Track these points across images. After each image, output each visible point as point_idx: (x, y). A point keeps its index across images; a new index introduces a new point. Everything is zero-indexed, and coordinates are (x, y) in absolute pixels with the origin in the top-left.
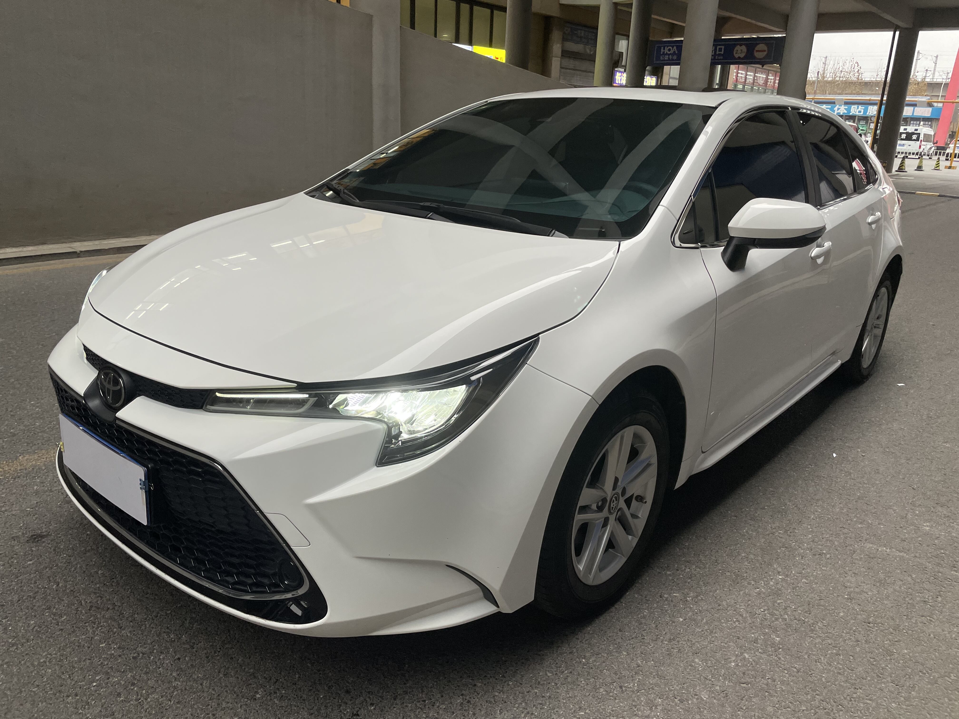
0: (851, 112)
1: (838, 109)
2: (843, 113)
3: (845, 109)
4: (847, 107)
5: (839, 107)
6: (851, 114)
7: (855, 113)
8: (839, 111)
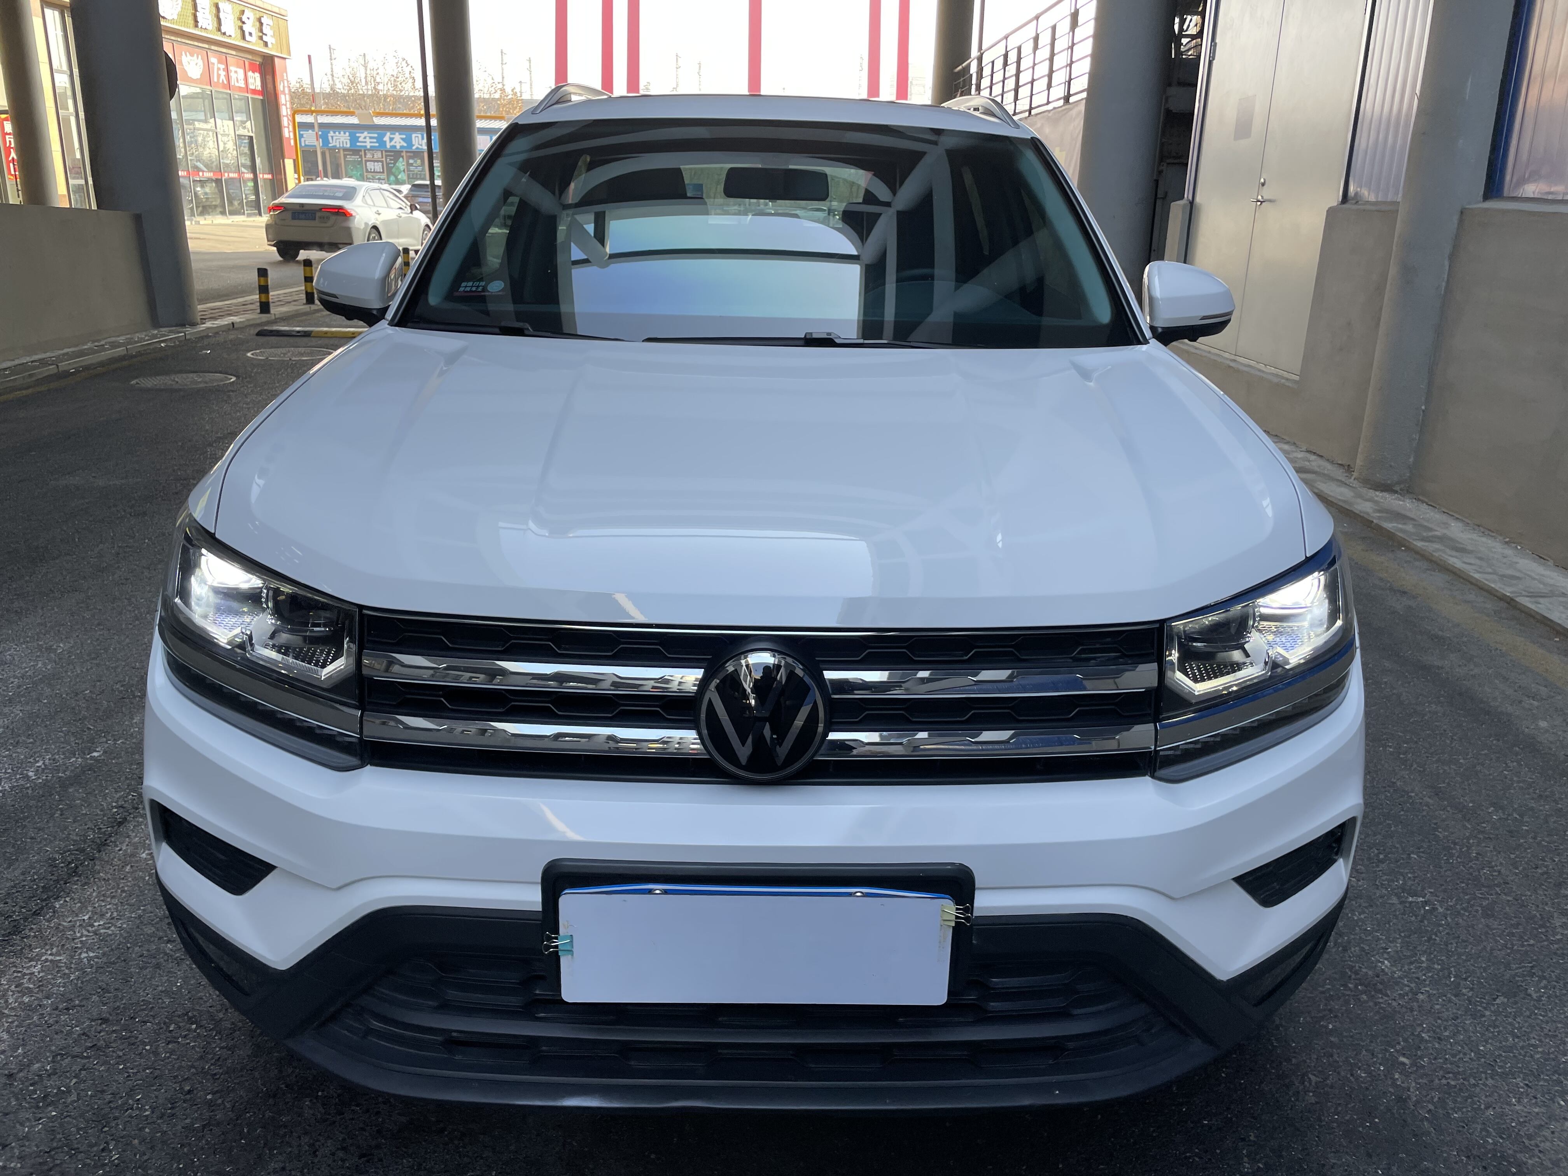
0: (414, 145)
1: (391, 139)
2: (402, 147)
3: (402, 139)
4: (404, 136)
5: (392, 136)
6: (414, 148)
7: (420, 147)
8: (393, 143)
